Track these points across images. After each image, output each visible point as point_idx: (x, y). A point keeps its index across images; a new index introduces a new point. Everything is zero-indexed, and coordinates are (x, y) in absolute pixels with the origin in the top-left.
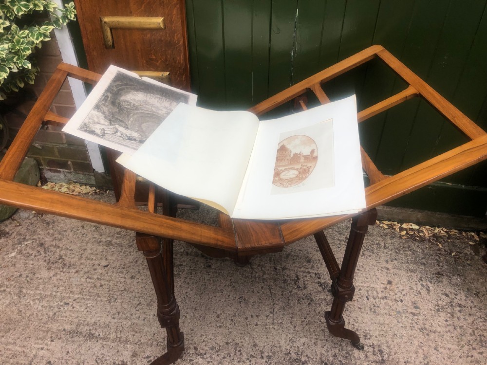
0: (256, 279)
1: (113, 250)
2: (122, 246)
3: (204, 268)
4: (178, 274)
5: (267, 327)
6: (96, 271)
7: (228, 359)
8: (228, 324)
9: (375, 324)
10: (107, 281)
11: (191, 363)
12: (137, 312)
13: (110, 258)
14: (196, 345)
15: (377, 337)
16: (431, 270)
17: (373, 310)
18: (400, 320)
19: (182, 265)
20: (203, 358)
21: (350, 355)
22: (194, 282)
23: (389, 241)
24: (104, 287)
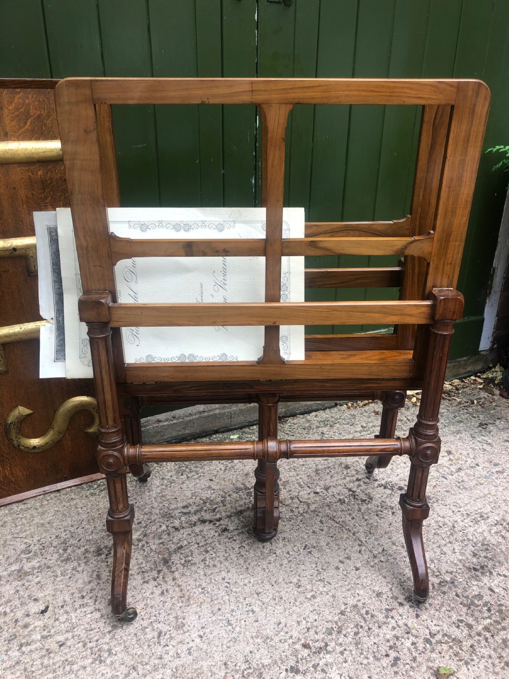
0: (303, 516)
1: (37, 580)
2: (48, 567)
3: (219, 535)
4: (185, 561)
5: (372, 563)
6: (31, 627)
7: (362, 633)
8: (321, 589)
9: (479, 500)
10: (67, 631)
11: (319, 669)
12: (167, 648)
13: (41, 595)
14: (303, 641)
15: (493, 512)
16: (473, 424)
17: (462, 487)
18: (494, 484)
19: (181, 547)
20: (328, 652)
21: (488, 545)
22: (222, 559)
23: (408, 413)
24: (69, 643)
